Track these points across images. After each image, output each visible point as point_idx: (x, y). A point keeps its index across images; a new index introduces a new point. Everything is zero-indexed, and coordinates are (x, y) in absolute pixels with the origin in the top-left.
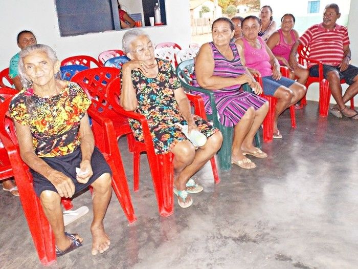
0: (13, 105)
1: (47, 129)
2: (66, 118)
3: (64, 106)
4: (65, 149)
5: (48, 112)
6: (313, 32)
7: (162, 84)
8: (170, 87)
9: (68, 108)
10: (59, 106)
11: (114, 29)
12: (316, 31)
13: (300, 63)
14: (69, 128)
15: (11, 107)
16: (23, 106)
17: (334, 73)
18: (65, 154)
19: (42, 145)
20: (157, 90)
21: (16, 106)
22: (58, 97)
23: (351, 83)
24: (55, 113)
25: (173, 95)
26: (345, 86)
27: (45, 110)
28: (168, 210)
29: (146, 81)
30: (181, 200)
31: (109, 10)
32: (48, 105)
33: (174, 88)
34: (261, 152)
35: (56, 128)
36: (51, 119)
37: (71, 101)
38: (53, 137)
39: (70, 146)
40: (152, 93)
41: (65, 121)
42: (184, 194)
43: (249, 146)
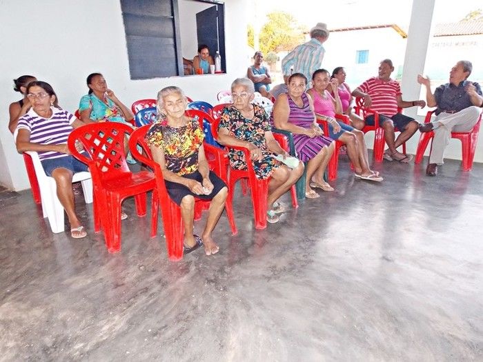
0: (151, 133)
1: (176, 152)
2: (190, 144)
3: (189, 135)
4: (189, 169)
5: (178, 139)
6: (370, 84)
7: (256, 125)
8: (262, 128)
9: (191, 137)
10: (185, 135)
11: (178, 74)
12: (374, 83)
13: (356, 113)
14: (192, 152)
15: (149, 134)
16: (159, 134)
17: (389, 122)
18: (189, 172)
19: (171, 166)
20: (251, 128)
21: (153, 134)
22: (184, 128)
23: (403, 131)
24: (182, 141)
25: (263, 135)
26: (397, 134)
27: (175, 137)
28: (262, 224)
29: (244, 120)
30: (270, 217)
31: (174, 56)
32: (178, 133)
33: (266, 130)
34: (329, 186)
35: (183, 152)
36: (179, 145)
37: (193, 132)
38: (181, 159)
39: (192, 167)
40: (247, 130)
41: (190, 147)
42: (272, 213)
43: (320, 179)
